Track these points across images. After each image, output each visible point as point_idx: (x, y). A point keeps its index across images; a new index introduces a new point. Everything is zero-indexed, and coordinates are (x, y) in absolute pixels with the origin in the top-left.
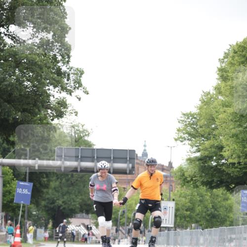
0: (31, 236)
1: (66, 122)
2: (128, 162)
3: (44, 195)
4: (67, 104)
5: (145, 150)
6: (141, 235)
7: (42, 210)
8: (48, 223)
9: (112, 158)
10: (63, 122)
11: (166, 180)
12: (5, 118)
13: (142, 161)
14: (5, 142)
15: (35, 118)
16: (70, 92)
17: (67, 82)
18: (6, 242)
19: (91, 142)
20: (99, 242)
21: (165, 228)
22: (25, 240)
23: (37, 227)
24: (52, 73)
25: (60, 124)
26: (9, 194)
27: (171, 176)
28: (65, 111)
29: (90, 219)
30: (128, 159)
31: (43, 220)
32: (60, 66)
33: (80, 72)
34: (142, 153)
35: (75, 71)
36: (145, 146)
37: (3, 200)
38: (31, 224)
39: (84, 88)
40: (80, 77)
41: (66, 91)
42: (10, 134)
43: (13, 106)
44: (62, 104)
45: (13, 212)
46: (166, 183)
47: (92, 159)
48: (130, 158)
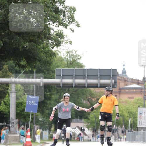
0: (39, 137)
1: (63, 49)
2: (111, 79)
3: (48, 106)
4: (64, 35)
5: (124, 69)
6: (123, 134)
7: (47, 117)
8: (51, 127)
9: (99, 76)
10: (61, 49)
11: (141, 91)
12: (16, 47)
13: (122, 77)
14: (17, 65)
15: (40, 47)
16: (66, 26)
17: (63, 18)
18: (20, 142)
19: (82, 64)
20: (91, 140)
21: (142, 128)
22: (34, 140)
23: (43, 130)
24: (51, 11)
25: (58, 51)
26: (21, 105)
27: (145, 88)
28: (62, 41)
29: (83, 123)
30: (111, 76)
31: (47, 124)
32: (57, 6)
33: (73, 10)
34: (122, 71)
35: (69, 9)
36: (124, 65)
37: (17, 110)
38: (38, 128)
39: (76, 22)
40: (73, 13)
41: (63, 25)
42: (21, 60)
43: (22, 38)
44: (60, 35)
45: (24, 119)
46: (142, 93)
47: (84, 77)
48: (113, 76)
